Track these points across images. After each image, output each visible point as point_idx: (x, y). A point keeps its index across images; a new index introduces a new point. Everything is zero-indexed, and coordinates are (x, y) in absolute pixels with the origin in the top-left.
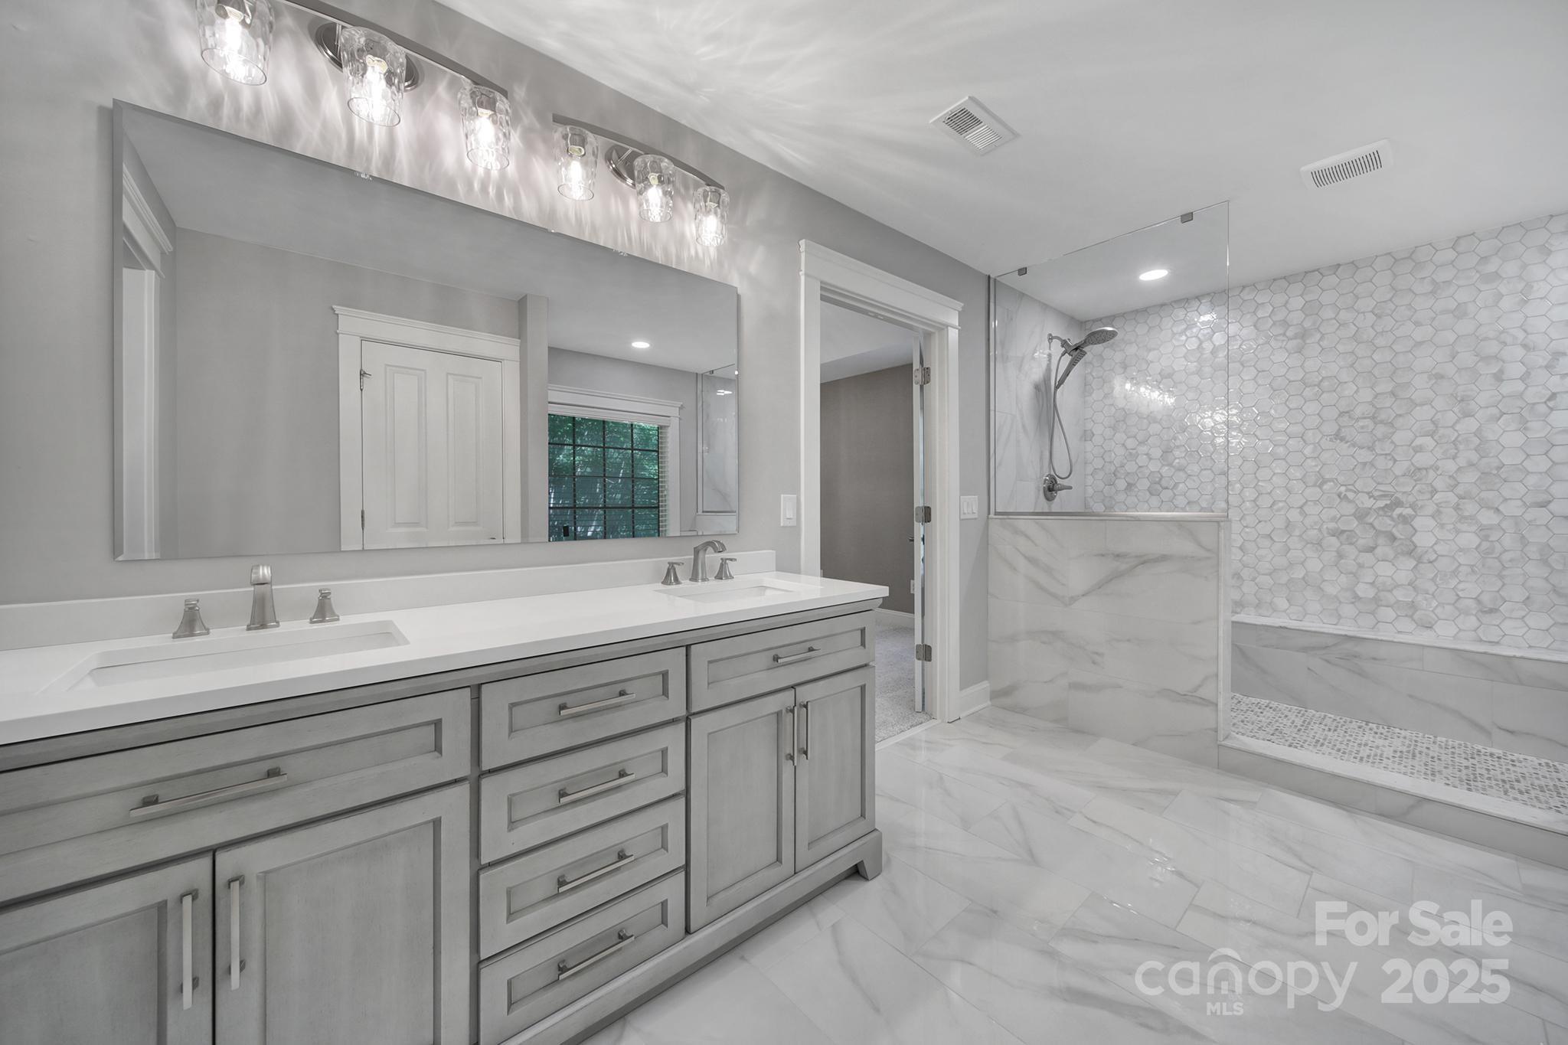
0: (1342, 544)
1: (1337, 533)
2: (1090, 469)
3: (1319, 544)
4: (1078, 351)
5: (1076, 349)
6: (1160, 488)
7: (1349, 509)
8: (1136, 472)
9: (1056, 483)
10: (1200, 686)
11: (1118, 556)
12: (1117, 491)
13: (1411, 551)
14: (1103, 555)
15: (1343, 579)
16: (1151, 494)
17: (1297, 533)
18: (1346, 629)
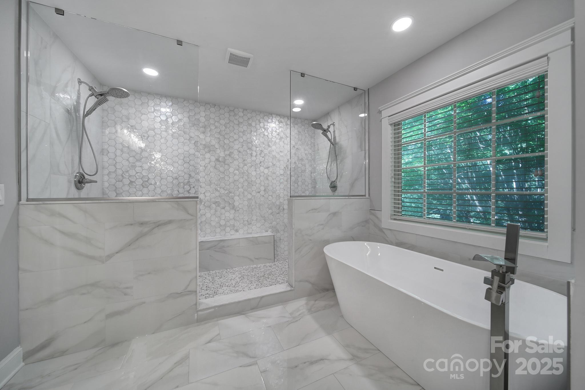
0: (216, 206)
1: (215, 203)
2: (106, 172)
3: (209, 207)
4: (103, 96)
5: (101, 95)
6: (148, 184)
7: (217, 194)
8: (135, 175)
9: (84, 178)
10: (188, 285)
11: (142, 224)
12: (124, 185)
13: (233, 208)
14: (132, 225)
15: (217, 219)
16: (143, 187)
17: (203, 203)
18: (218, 238)
